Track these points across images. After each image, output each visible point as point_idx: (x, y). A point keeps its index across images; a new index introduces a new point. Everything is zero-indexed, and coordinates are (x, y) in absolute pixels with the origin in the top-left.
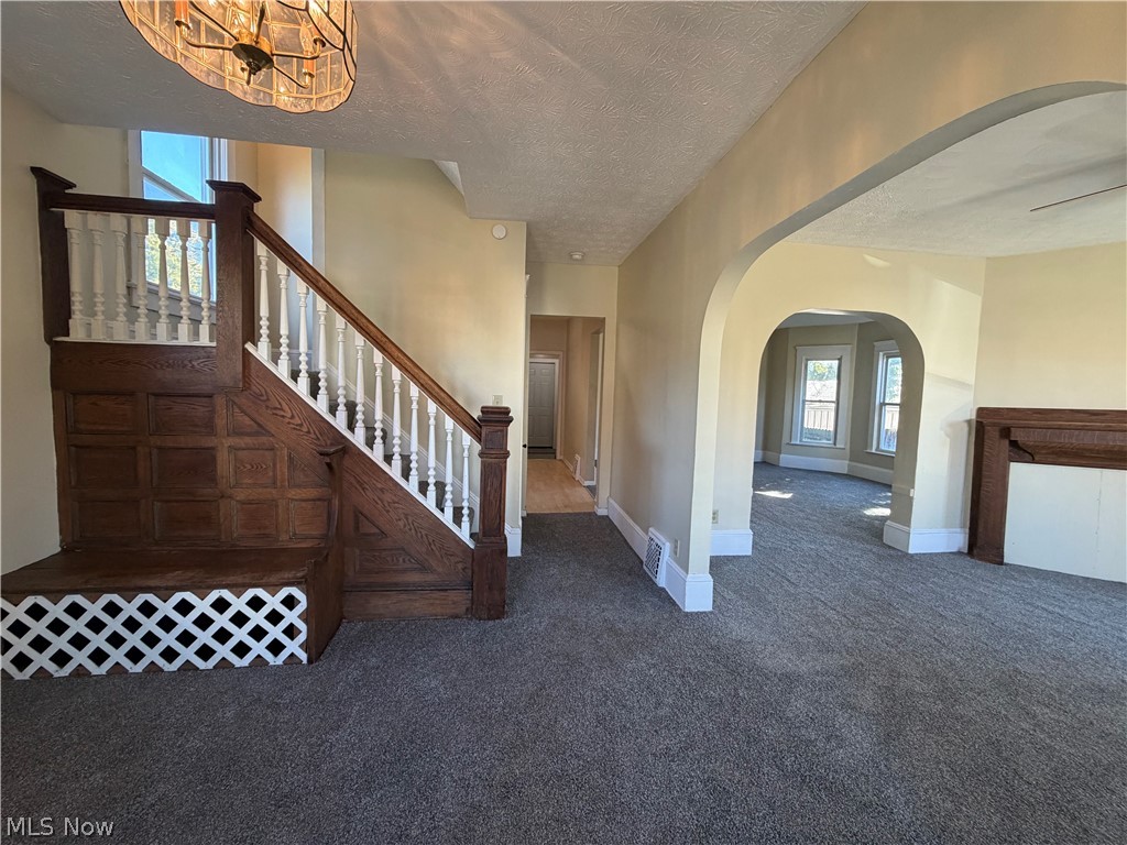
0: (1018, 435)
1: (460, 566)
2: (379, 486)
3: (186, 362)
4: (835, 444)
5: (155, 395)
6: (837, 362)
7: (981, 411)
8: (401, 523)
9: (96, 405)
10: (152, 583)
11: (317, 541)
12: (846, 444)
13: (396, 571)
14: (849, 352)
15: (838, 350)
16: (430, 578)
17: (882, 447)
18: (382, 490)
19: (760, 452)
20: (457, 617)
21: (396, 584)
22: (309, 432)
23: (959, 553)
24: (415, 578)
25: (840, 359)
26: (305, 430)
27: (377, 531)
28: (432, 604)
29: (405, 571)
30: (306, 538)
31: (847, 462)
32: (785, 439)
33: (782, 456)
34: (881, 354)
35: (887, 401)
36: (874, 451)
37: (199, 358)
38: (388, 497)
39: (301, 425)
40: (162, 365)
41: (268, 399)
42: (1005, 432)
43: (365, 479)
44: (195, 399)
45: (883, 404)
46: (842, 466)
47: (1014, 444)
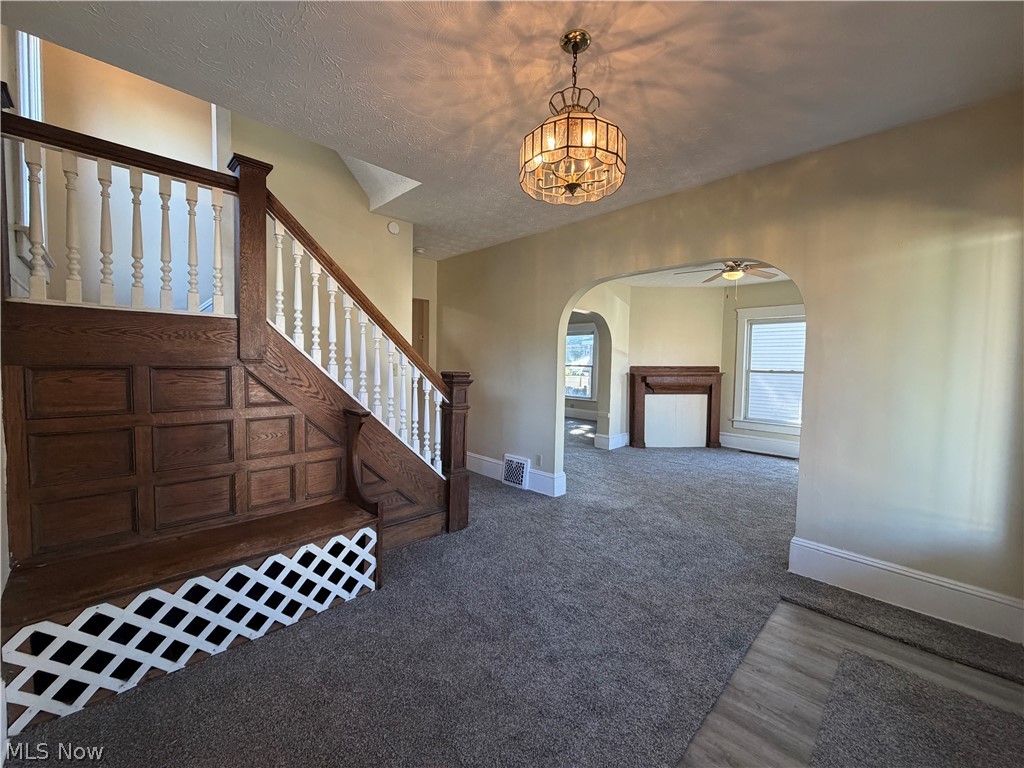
0: (649, 380)
1: (436, 495)
2: (381, 440)
3: (199, 333)
5: (157, 368)
7: (632, 368)
8: (397, 469)
9: (70, 382)
10: (238, 556)
11: (329, 498)
13: (392, 510)
16: (416, 509)
18: (383, 444)
20: (436, 535)
21: (393, 521)
22: (324, 399)
23: (626, 446)
24: (407, 512)
26: (321, 397)
27: (377, 479)
28: (420, 529)
29: (398, 508)
30: (321, 495)
37: (215, 330)
38: (387, 449)
39: (318, 393)
40: (170, 336)
41: (287, 370)
42: (644, 379)
43: (371, 436)
44: (206, 371)
47: (647, 385)
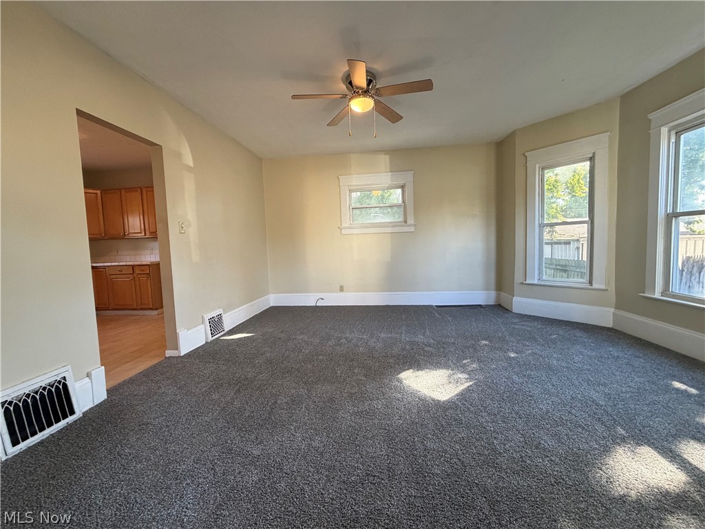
4: (591, 283)
6: (588, 163)
12: (608, 284)
14: (604, 145)
15: (589, 144)
17: (673, 290)
19: (493, 294)
25: (592, 159)
31: (612, 310)
32: (518, 278)
33: (515, 299)
36: (657, 295)
45: (673, 215)
46: (604, 316)
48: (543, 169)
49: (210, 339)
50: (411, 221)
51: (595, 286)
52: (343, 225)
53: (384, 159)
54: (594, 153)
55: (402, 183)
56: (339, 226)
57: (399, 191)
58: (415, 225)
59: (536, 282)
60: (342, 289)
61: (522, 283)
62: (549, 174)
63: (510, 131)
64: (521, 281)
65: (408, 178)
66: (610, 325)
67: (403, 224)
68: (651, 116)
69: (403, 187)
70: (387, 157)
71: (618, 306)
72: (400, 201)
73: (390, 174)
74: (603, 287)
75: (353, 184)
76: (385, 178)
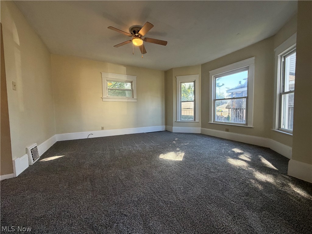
4: (195, 120)
6: (193, 83)
12: (199, 120)
14: (197, 77)
15: (193, 77)
17: (216, 120)
25: (194, 82)
31: (200, 128)
32: (174, 120)
33: (173, 127)
34: (213, 76)
35: (216, 99)
36: (212, 122)
45: (215, 100)
46: (198, 130)
48: (181, 83)
49: (33, 162)
50: (135, 97)
51: (196, 121)
52: (103, 97)
53: (124, 69)
54: (195, 80)
55: (131, 80)
56: (102, 97)
57: (130, 84)
58: (137, 99)
59: (180, 121)
60: (103, 128)
61: (176, 122)
62: (183, 84)
63: (171, 68)
64: (175, 121)
65: (134, 78)
66: (200, 133)
67: (132, 98)
68: (210, 72)
69: (131, 82)
70: (125, 68)
71: (202, 127)
72: (130, 88)
73: (127, 75)
74: (198, 121)
75: (109, 77)
76: (124, 77)
